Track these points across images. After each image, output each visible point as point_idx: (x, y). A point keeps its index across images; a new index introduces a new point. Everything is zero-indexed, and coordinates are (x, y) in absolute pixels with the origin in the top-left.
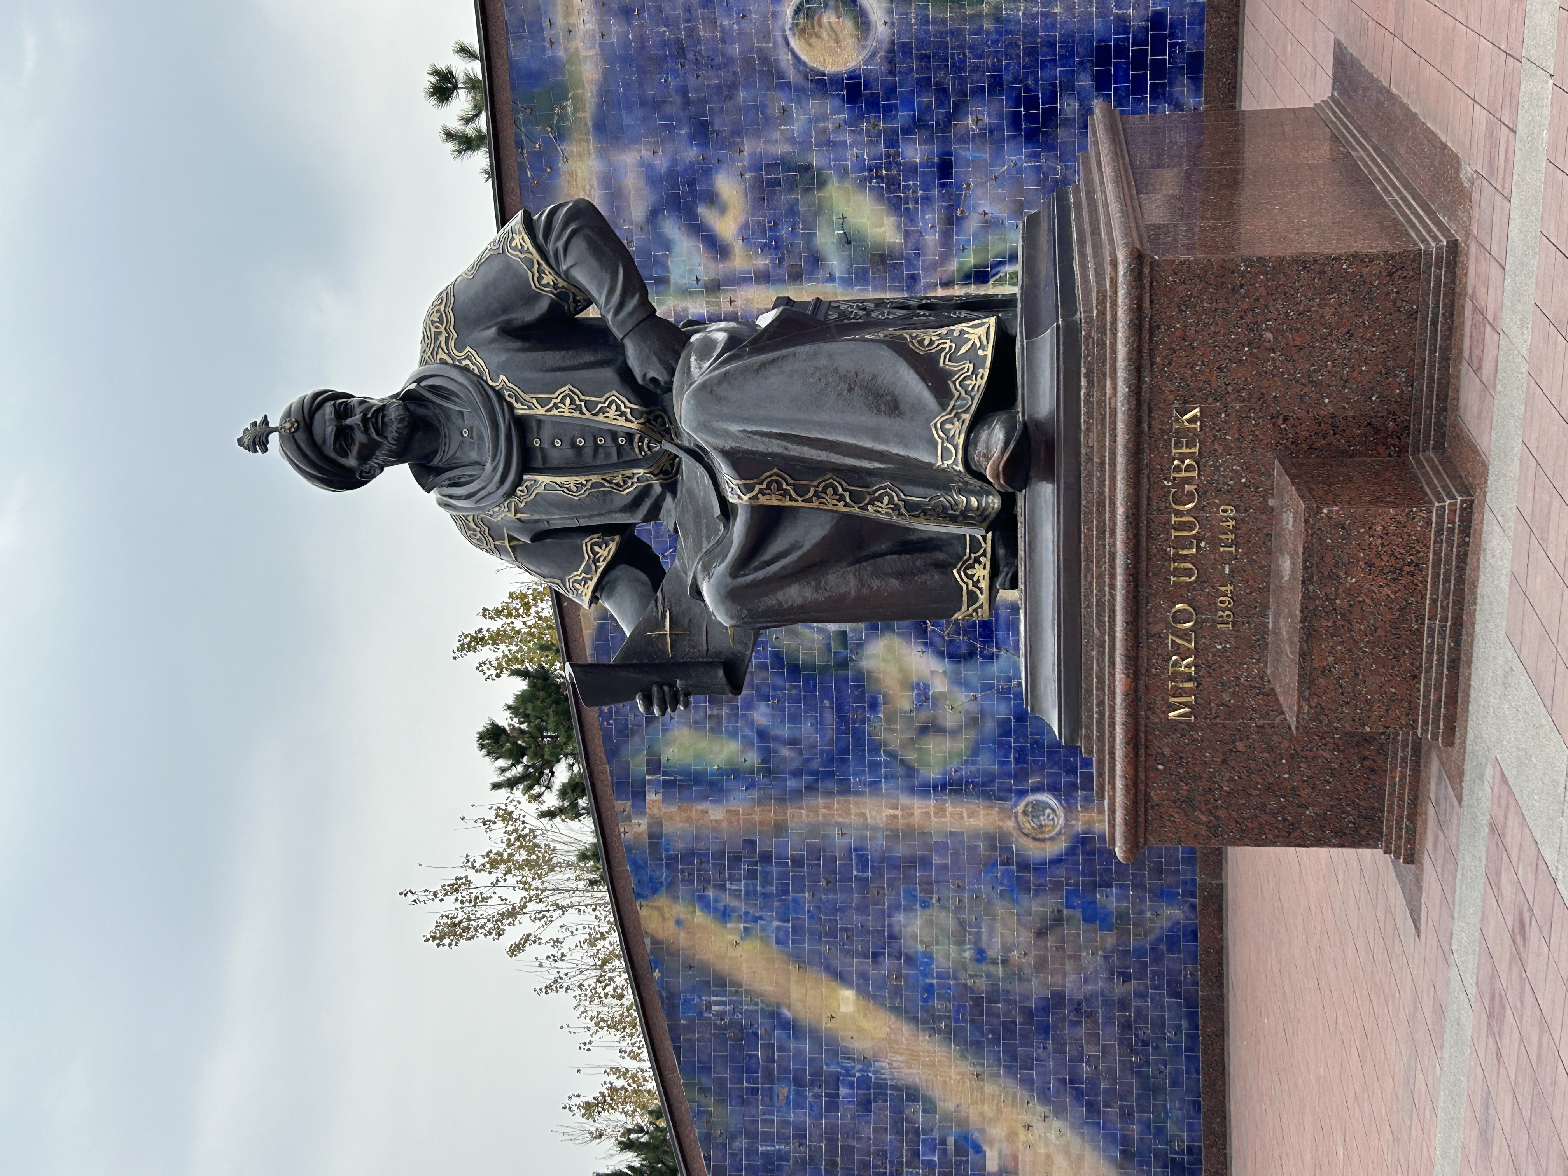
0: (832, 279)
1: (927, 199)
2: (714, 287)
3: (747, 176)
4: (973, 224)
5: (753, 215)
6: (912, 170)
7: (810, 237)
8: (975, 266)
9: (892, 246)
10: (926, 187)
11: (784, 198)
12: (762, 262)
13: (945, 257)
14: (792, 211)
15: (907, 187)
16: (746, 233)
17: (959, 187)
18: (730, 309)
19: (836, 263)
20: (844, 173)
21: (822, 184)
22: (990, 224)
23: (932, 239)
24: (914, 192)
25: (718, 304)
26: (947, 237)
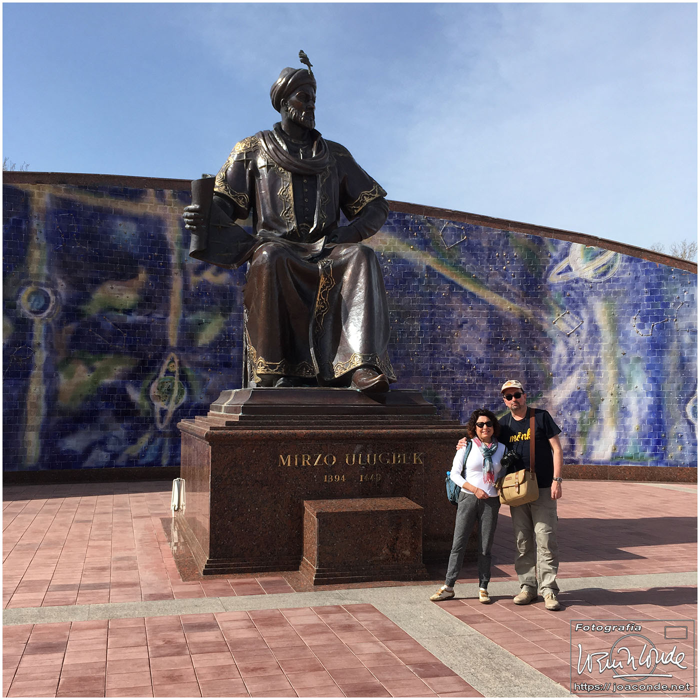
0: (184, 316)
1: (216, 357)
2: (182, 267)
3: (228, 286)
4: (204, 375)
5: (213, 286)
6: (228, 351)
7: (202, 309)
8: (187, 375)
9: (197, 342)
10: (221, 357)
11: (218, 300)
12: (192, 288)
13: (191, 363)
14: (213, 303)
15: (221, 349)
16: (206, 282)
17: (220, 370)
18: (173, 273)
19: (191, 318)
20: (227, 324)
21: (224, 316)
22: (204, 382)
23: (199, 358)
24: (219, 352)
25: (175, 268)
26: (199, 364)
